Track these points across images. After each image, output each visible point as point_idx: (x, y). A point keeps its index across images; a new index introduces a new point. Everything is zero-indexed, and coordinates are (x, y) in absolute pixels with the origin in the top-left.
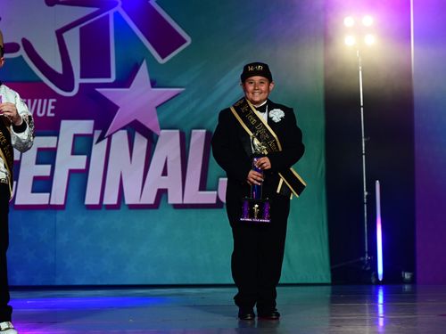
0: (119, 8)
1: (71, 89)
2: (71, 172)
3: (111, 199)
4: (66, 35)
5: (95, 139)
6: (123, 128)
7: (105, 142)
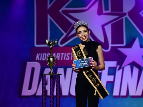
0: (127, 16)
1: (107, 49)
2: (108, 82)
3: (124, 93)
4: (106, 27)
5: (117, 69)
6: (129, 65)
7: (121, 70)
